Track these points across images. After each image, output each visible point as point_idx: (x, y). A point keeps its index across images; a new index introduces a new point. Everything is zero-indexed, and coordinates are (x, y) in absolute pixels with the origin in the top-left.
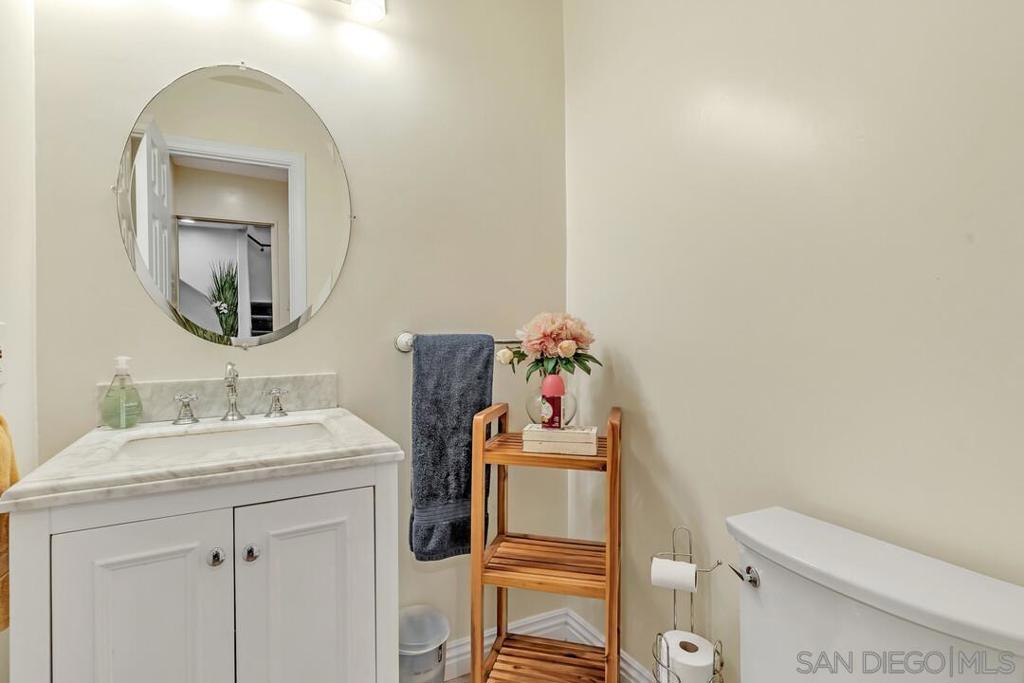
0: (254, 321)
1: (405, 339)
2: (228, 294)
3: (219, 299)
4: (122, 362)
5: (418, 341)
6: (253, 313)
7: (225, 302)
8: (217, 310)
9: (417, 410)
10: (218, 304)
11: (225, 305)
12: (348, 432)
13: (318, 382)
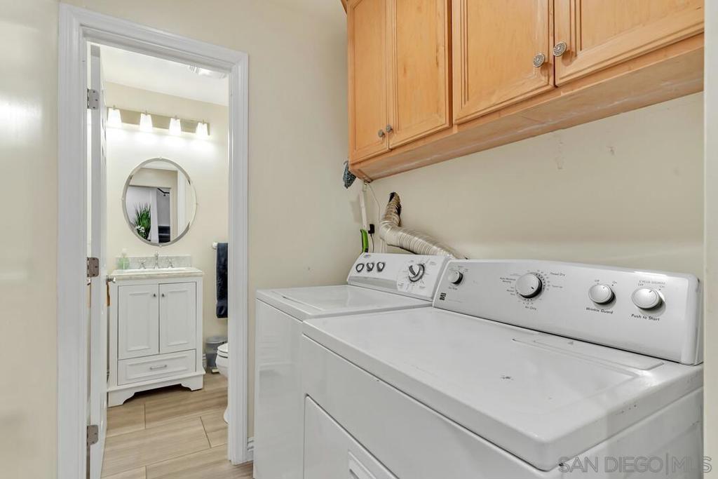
0: (160, 237)
1: (215, 244)
2: (145, 222)
3: (140, 225)
4: (124, 250)
5: (219, 245)
6: (159, 233)
7: (143, 226)
8: (138, 231)
9: (218, 268)
10: (139, 227)
11: (143, 228)
12: (193, 270)
13: (184, 258)
